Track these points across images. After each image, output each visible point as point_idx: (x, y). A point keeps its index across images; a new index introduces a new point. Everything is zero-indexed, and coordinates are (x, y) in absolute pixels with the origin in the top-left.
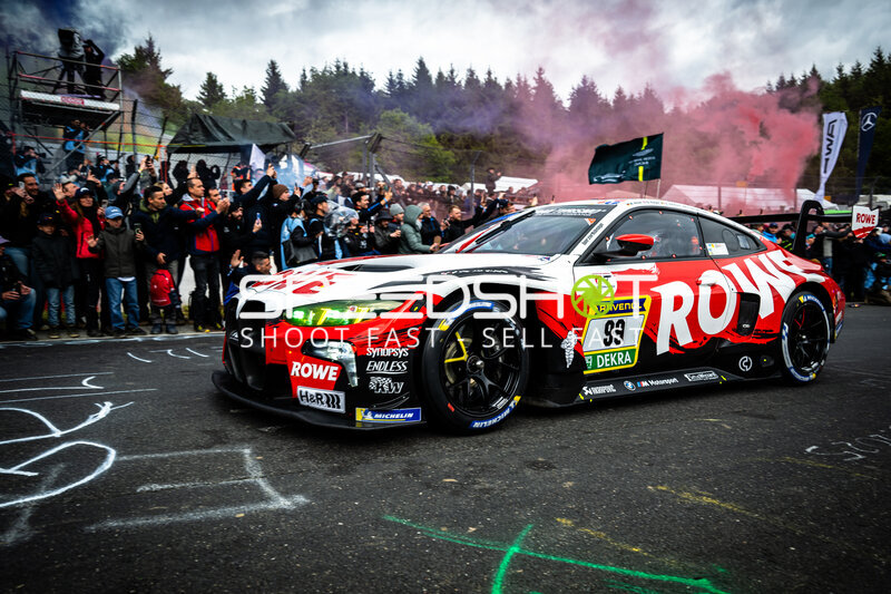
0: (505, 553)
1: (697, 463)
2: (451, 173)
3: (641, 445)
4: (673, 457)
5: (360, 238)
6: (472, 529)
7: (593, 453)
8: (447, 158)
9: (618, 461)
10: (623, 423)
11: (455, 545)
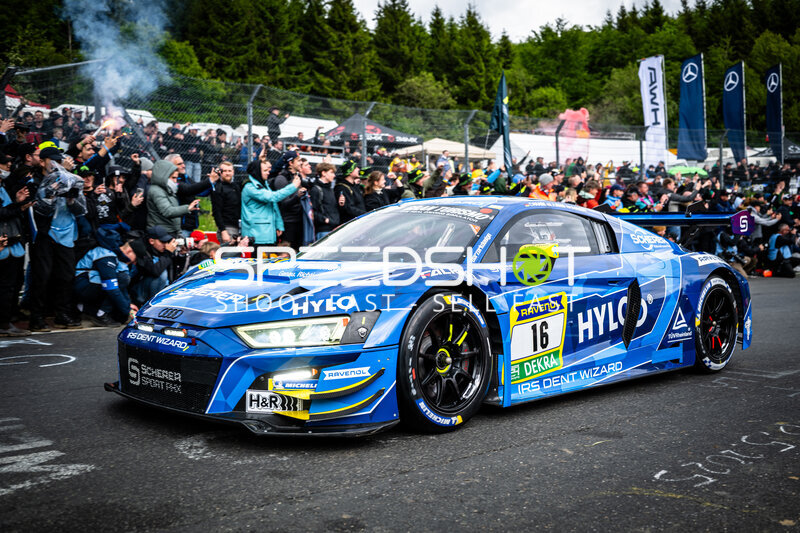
1: (534, 504)
2: (221, 108)
3: (469, 486)
4: (506, 499)
7: (410, 501)
8: (214, 89)
9: (441, 510)
10: (446, 456)
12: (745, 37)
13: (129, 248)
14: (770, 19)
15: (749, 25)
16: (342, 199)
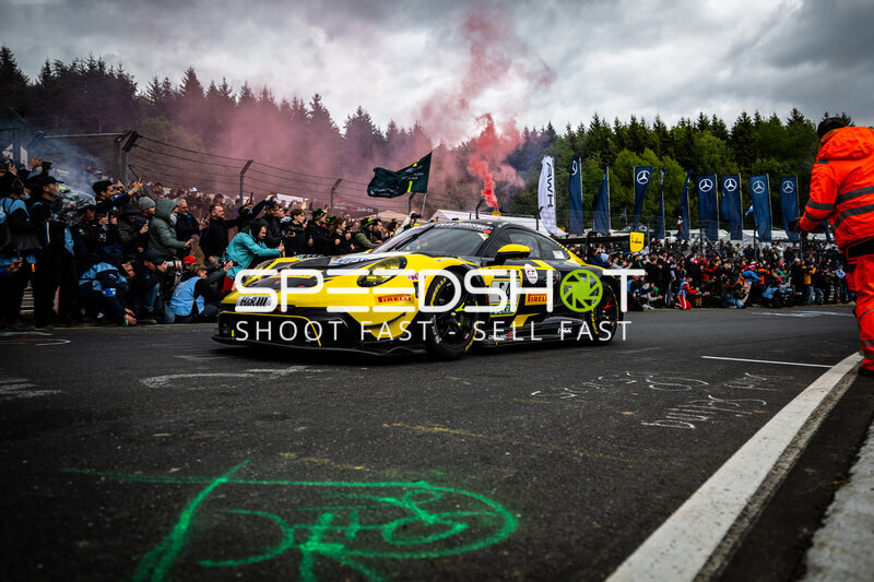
0: (208, 484)
5: (99, 229)
6: (174, 470)
11: (149, 484)
12: (610, 153)
13: (130, 267)
14: (626, 142)
15: (613, 145)
16: (311, 241)
